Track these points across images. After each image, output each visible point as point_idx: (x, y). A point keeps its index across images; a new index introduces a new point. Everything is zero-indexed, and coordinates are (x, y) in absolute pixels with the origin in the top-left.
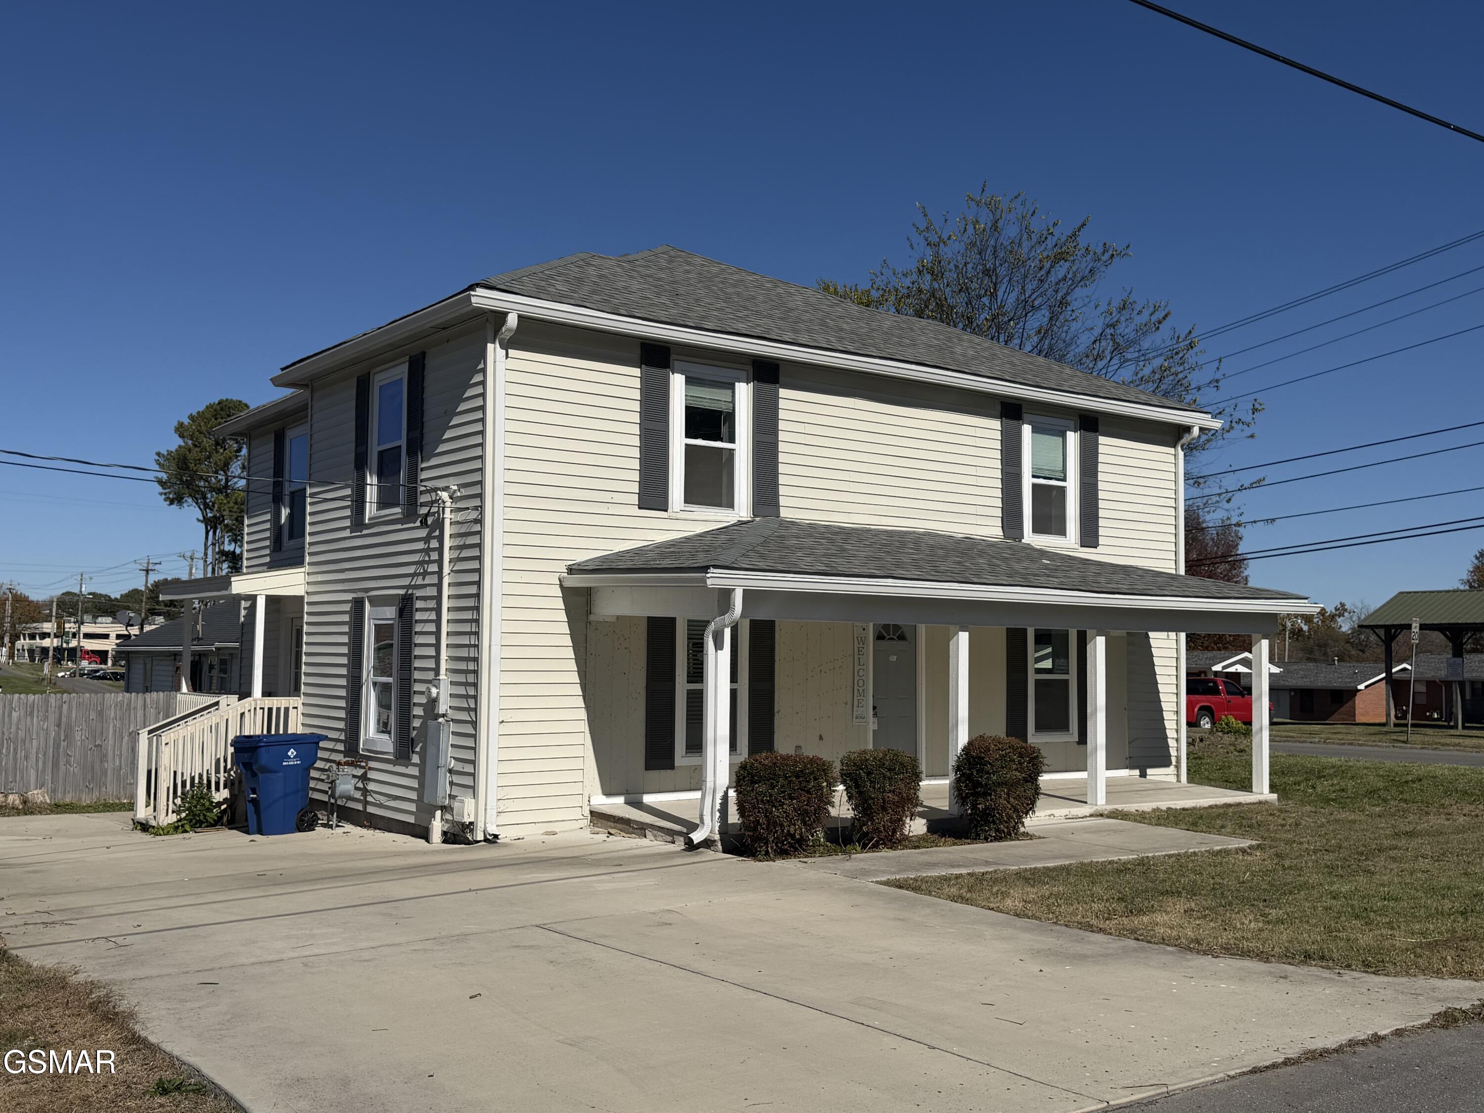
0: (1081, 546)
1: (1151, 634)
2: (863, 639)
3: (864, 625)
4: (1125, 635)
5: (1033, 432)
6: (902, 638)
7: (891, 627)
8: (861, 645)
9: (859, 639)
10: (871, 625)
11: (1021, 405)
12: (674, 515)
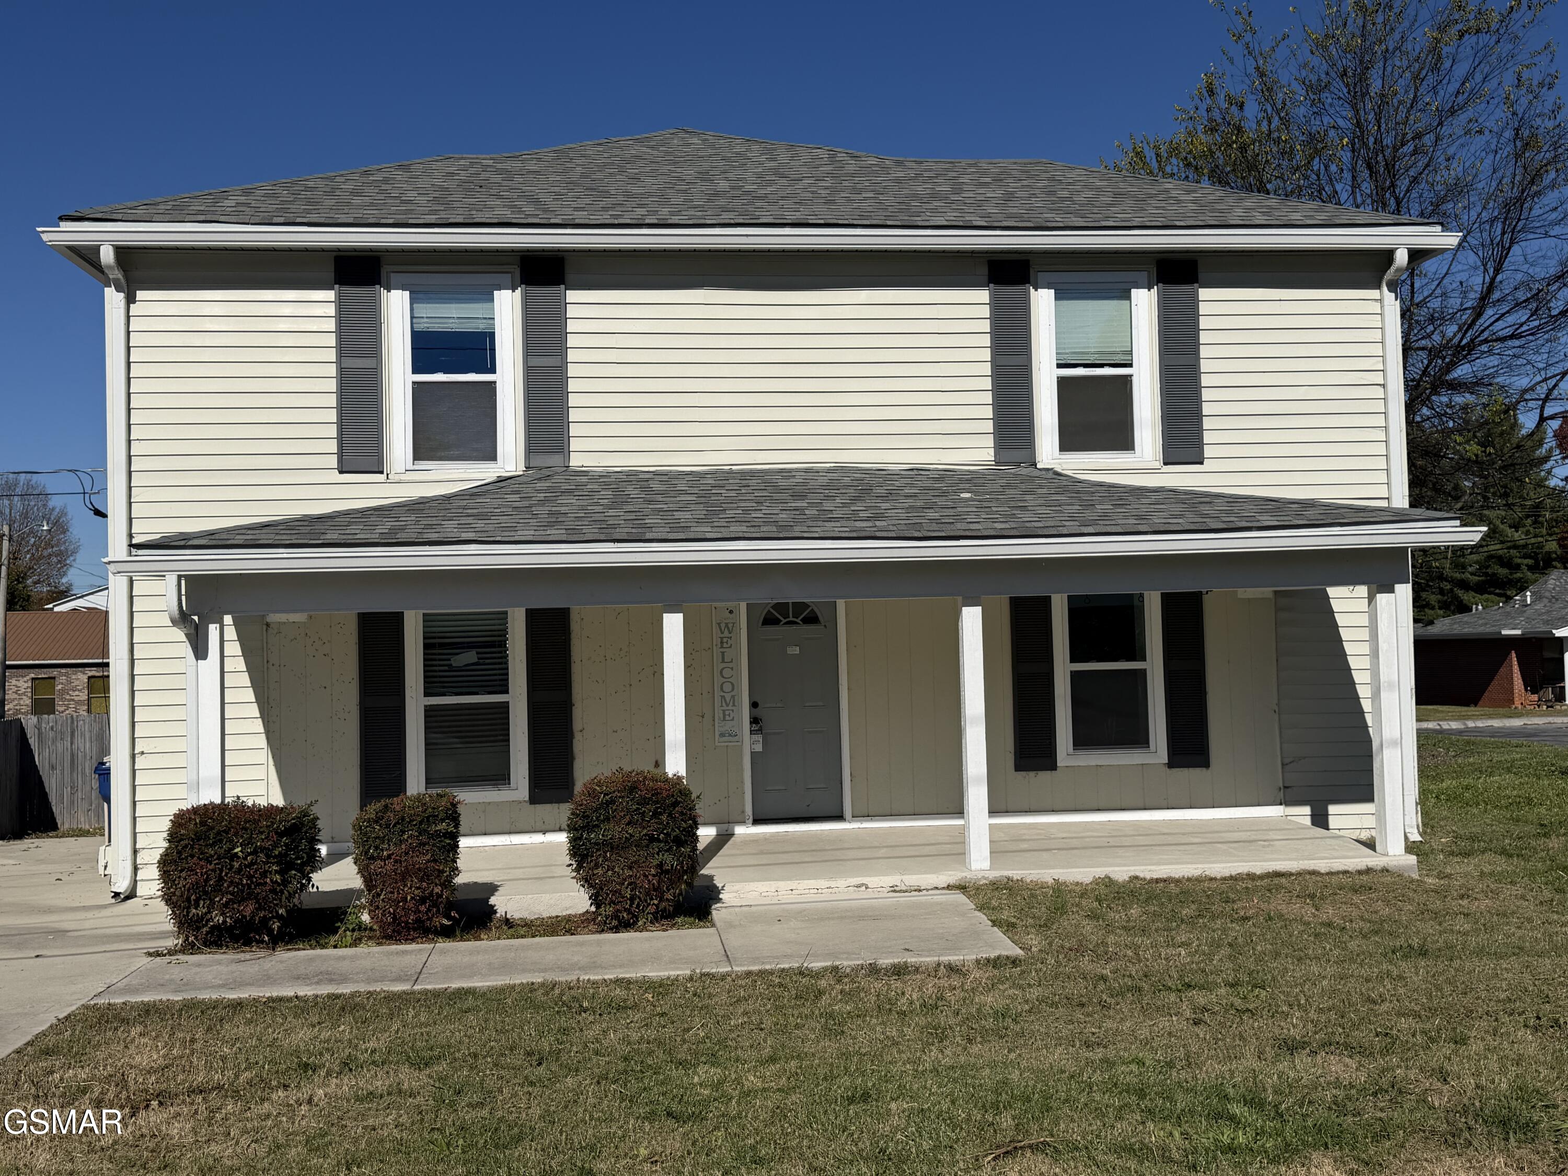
0: (1165, 464)
1: (1332, 591)
2: (730, 626)
3: (730, 605)
4: (1271, 596)
5: (1056, 299)
6: (812, 619)
7: (791, 605)
8: (726, 634)
9: (723, 626)
10: (743, 606)
11: (1028, 261)
12: (397, 478)
